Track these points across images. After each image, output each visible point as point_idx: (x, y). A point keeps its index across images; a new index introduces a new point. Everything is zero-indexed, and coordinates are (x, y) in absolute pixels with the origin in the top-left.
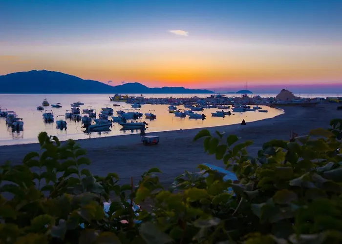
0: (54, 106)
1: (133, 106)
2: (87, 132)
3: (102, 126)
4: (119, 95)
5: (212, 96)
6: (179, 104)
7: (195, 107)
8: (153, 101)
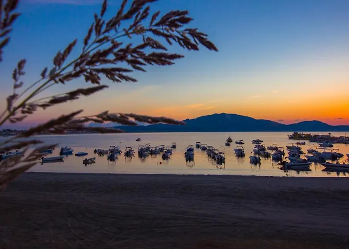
0: (237, 143)
1: (321, 145)
3: (300, 165)
4: (299, 133)
8: (346, 140)
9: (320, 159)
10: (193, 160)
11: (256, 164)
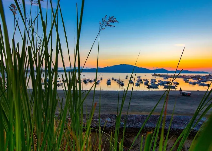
1: (164, 79)
2: (149, 88)
3: (155, 86)
4: (156, 73)
5: (210, 75)
6: (189, 78)
7: (200, 80)
9: (162, 84)
10: (110, 85)
11: (138, 86)
